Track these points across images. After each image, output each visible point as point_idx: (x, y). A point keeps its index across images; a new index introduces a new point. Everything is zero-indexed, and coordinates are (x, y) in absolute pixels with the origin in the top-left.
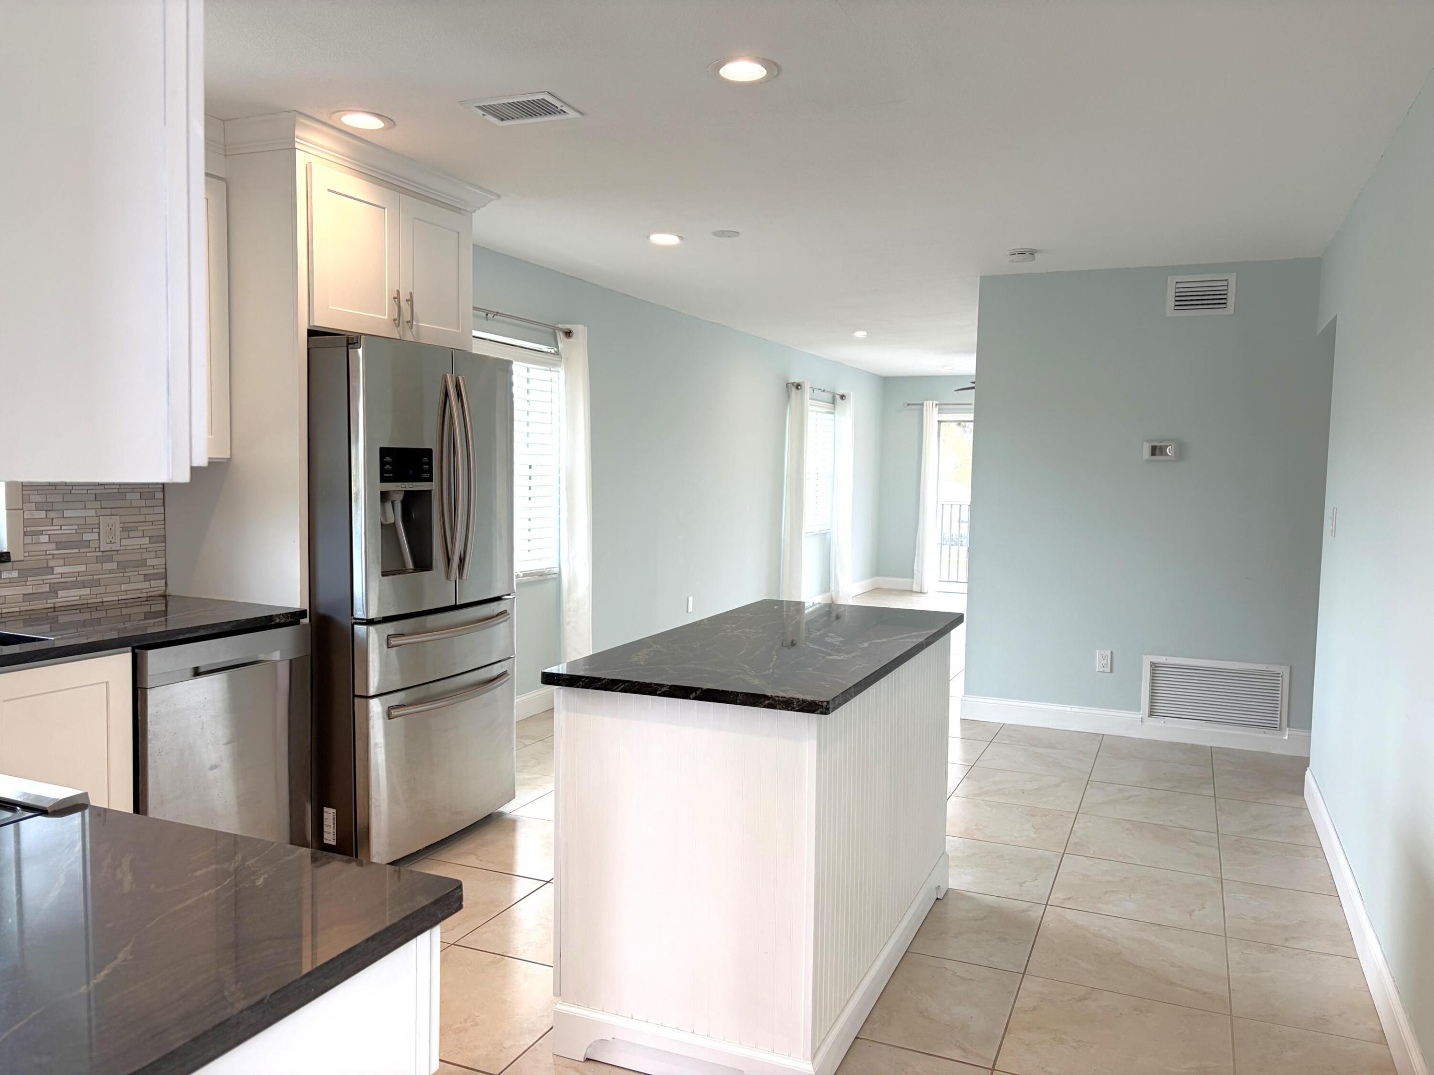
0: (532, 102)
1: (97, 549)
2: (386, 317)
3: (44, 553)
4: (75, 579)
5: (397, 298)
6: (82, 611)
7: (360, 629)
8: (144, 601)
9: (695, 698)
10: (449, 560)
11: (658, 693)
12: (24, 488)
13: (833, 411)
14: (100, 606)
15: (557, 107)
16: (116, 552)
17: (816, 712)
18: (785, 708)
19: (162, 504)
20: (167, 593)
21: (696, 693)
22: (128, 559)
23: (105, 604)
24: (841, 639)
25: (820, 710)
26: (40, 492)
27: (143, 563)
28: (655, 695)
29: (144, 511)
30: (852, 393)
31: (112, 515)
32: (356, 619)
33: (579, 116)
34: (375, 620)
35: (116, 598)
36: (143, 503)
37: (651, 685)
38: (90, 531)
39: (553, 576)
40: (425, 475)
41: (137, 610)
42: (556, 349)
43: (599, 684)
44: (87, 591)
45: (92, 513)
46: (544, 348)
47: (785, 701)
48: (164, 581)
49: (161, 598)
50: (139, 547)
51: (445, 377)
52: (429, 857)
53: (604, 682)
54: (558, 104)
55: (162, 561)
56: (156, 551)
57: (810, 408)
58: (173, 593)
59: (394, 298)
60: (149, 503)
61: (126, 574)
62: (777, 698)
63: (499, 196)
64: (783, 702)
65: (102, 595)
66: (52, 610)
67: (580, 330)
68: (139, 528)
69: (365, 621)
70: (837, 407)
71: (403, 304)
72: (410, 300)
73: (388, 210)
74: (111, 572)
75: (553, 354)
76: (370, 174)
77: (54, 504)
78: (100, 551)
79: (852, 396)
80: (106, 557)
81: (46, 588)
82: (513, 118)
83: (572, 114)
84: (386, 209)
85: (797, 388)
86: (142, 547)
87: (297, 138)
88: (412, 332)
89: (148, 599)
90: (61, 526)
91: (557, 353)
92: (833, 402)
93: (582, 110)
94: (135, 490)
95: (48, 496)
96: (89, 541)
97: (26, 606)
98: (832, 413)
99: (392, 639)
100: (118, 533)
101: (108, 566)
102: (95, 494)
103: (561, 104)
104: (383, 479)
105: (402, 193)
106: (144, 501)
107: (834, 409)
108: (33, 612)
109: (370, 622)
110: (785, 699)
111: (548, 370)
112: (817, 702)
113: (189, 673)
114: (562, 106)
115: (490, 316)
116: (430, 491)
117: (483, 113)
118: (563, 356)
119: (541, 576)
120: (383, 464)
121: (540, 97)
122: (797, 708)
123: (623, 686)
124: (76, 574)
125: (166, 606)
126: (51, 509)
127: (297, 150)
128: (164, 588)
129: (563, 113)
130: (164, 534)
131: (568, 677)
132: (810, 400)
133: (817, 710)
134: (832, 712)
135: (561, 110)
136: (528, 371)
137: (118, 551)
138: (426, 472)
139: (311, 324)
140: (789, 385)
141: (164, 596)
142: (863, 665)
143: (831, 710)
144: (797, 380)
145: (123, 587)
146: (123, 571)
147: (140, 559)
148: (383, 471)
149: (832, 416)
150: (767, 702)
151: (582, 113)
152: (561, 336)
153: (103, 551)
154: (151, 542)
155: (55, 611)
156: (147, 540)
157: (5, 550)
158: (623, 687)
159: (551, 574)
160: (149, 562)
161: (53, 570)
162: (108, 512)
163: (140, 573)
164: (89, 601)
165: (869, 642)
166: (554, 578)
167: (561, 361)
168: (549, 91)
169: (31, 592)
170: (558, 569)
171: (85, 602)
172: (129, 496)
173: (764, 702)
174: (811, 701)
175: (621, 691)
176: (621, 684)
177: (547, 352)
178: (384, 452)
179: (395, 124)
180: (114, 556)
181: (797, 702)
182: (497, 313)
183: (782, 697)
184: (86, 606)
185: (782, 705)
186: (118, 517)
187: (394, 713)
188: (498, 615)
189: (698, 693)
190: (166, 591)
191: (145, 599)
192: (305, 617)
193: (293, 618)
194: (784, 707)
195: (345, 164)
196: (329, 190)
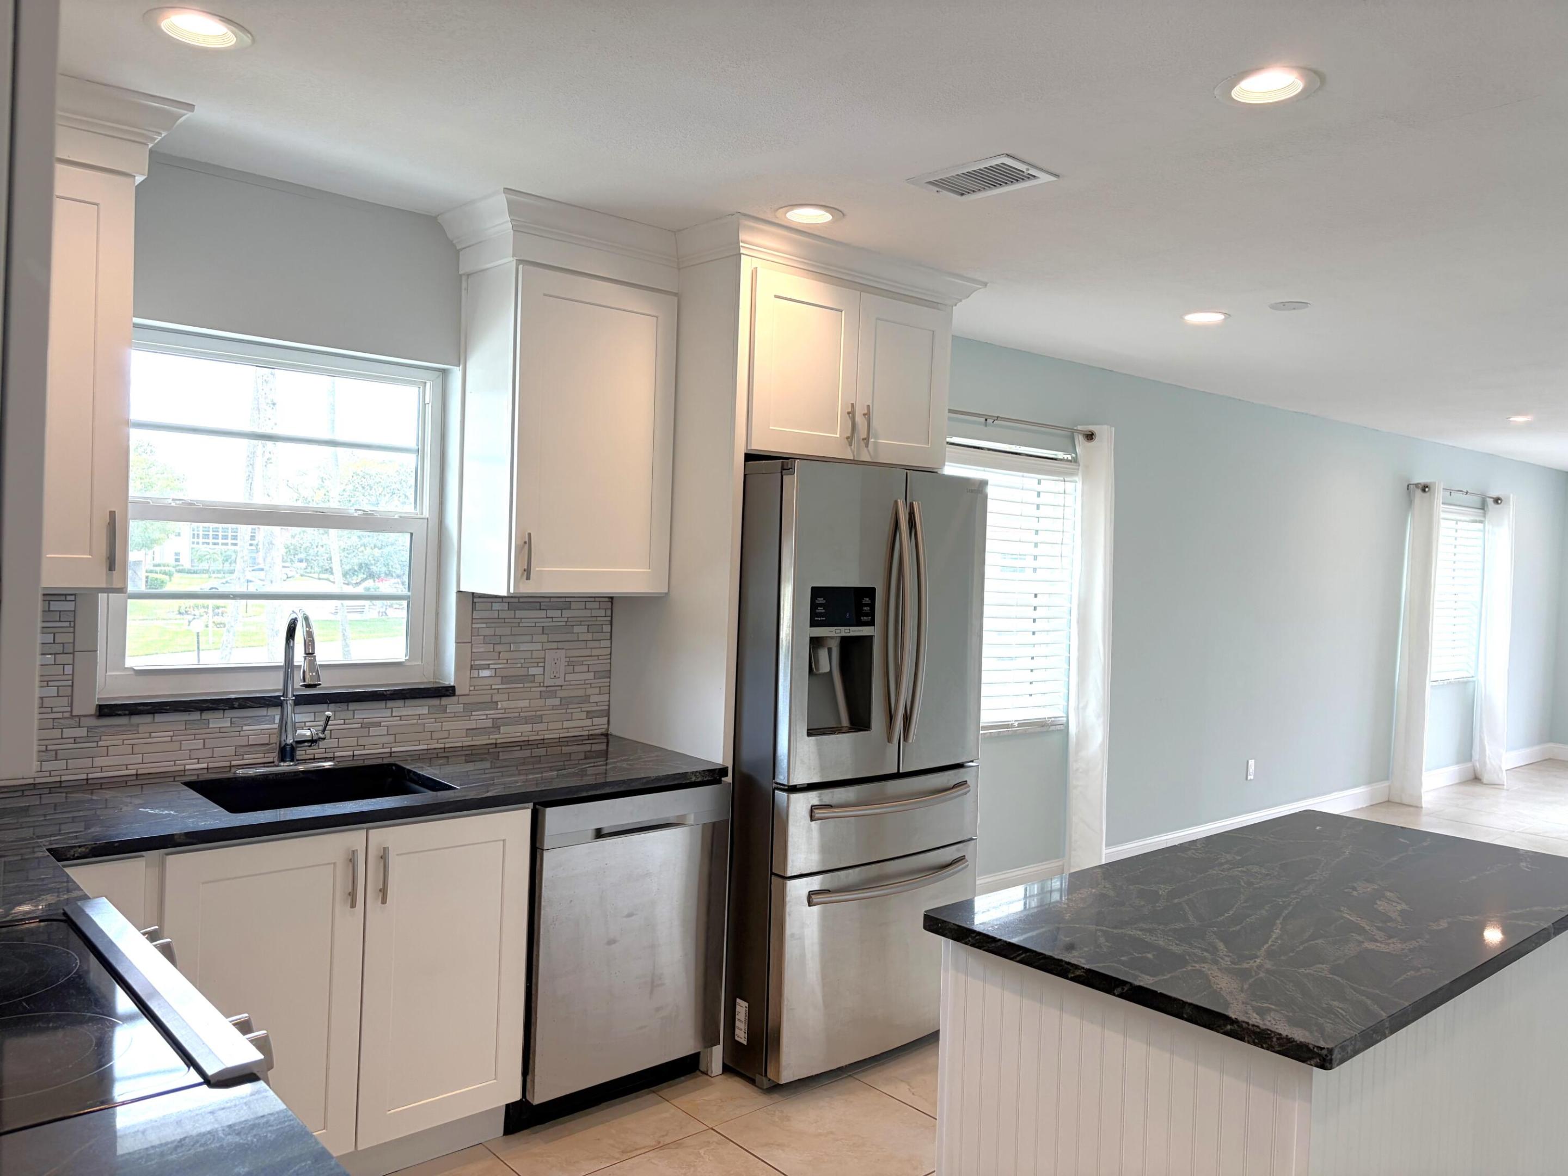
0: (991, 169)
1: (542, 684)
2: (838, 436)
3: (489, 687)
4: (517, 715)
5: (851, 414)
6: (523, 748)
7: (781, 796)
8: (585, 740)
9: (1121, 996)
10: (891, 717)
11: (1071, 975)
12: (474, 621)
13: (1482, 519)
14: (542, 743)
15: (1023, 172)
16: (560, 688)
17: (1309, 1062)
18: (1258, 1044)
19: (609, 638)
20: (609, 732)
21: (1123, 989)
22: (571, 695)
23: (546, 741)
24: (1404, 906)
25: (1315, 1060)
26: (489, 625)
27: (586, 699)
28: (1067, 978)
29: (590, 644)
30: (1512, 495)
31: (558, 649)
32: (777, 783)
33: (1053, 178)
34: (798, 787)
35: (557, 736)
36: (590, 636)
37: (1061, 963)
38: (536, 665)
39: (1058, 727)
40: (865, 619)
41: (575, 748)
42: (1074, 455)
43: (993, 945)
44: (529, 727)
45: (539, 646)
46: (1060, 455)
47: (1259, 1033)
48: (607, 718)
49: (603, 737)
50: (583, 682)
51: (896, 502)
52: (855, 1077)
53: (999, 944)
54: (1022, 167)
55: (606, 697)
56: (600, 687)
57: (1443, 515)
58: (614, 733)
59: (849, 413)
60: (597, 636)
61: (568, 711)
62: (1245, 1025)
63: (985, 284)
64: (1255, 1033)
65: (543, 732)
66: (494, 746)
67: (1105, 433)
68: (584, 663)
69: (786, 787)
70: (1489, 515)
71: (859, 419)
72: (867, 415)
73: (845, 313)
74: (553, 708)
75: (1070, 461)
76: (825, 273)
77: (502, 637)
78: (544, 686)
79: (1511, 499)
80: (549, 692)
81: (489, 723)
82: (974, 191)
83: (1044, 178)
84: (843, 312)
85: (1424, 490)
86: (587, 682)
87: (742, 242)
88: (868, 451)
89: (591, 737)
90: (507, 660)
91: (1075, 461)
92: (1483, 507)
93: (1057, 172)
94: (583, 623)
95: (497, 629)
96: (534, 675)
97: (468, 742)
98: (1481, 522)
99: (816, 811)
100: (563, 668)
101: (550, 702)
102: (543, 627)
103: (1027, 167)
104: (813, 624)
105: (864, 291)
106: (591, 634)
107: (1485, 516)
108: (475, 747)
109: (794, 789)
110: (1258, 1030)
111: (1062, 481)
112: (1311, 1047)
113: (591, 834)
114: (1028, 170)
115: (990, 421)
116: (871, 638)
117: (938, 189)
118: (1081, 463)
119: (1043, 726)
120: (814, 606)
121: (994, 162)
122: (1277, 1048)
123: (1024, 955)
124: (520, 710)
125: (607, 745)
126: (499, 642)
127: (742, 256)
128: (606, 726)
129: (1032, 178)
130: (609, 669)
131: (956, 927)
132: (1442, 506)
133: (1310, 1059)
134: (1338, 1065)
135: (1028, 174)
136: (1039, 483)
137: (561, 686)
138: (867, 615)
139: (749, 448)
140: (1412, 486)
141: (606, 735)
142: (1423, 971)
143: (1335, 1063)
144: (1423, 480)
145: (566, 724)
146: (565, 707)
147: (583, 695)
148: (813, 613)
149: (1480, 526)
150: (1229, 1027)
151: (1056, 175)
152: (1080, 439)
153: (547, 687)
154: (596, 677)
155: (496, 747)
156: (591, 675)
157: (452, 684)
158: (1024, 957)
159: (1056, 725)
160: (593, 699)
161: (497, 705)
162: (554, 645)
163: (583, 709)
164: (531, 738)
165: (1450, 920)
166: (1061, 730)
167: (1078, 469)
168: (1008, 153)
169: (475, 727)
170: (1065, 719)
171: (526, 739)
172: (576, 629)
173: (1225, 1026)
174: (1301, 1042)
175: (1021, 962)
176: (1021, 952)
177: (1061, 460)
178: (817, 592)
179: (844, 215)
180: (558, 692)
181: (1278, 1039)
182: (998, 417)
183: (1253, 1025)
184: (526, 743)
185: (1254, 1037)
186: (564, 651)
187: (815, 899)
188: (954, 787)
189: (1126, 989)
190: (608, 729)
191: (587, 738)
192: (726, 775)
193: (714, 776)
194: (1256, 1041)
195: (792, 265)
196: (776, 296)
